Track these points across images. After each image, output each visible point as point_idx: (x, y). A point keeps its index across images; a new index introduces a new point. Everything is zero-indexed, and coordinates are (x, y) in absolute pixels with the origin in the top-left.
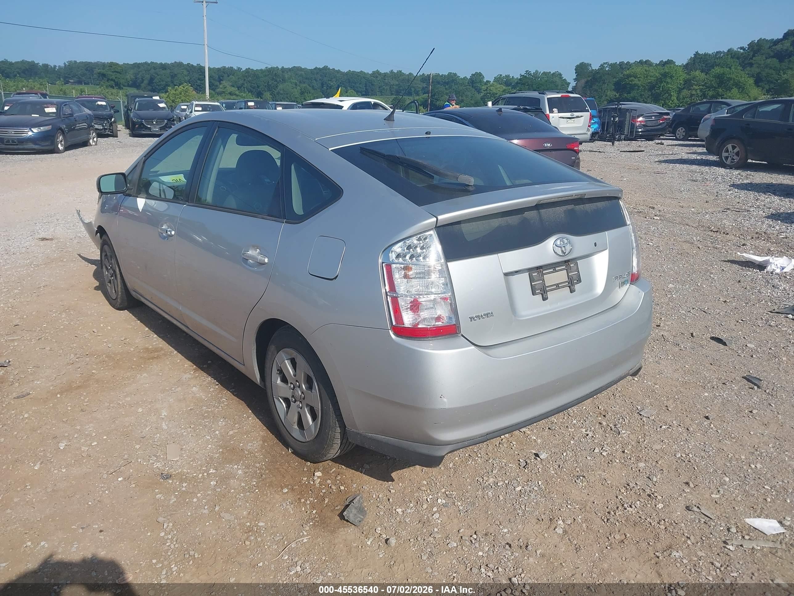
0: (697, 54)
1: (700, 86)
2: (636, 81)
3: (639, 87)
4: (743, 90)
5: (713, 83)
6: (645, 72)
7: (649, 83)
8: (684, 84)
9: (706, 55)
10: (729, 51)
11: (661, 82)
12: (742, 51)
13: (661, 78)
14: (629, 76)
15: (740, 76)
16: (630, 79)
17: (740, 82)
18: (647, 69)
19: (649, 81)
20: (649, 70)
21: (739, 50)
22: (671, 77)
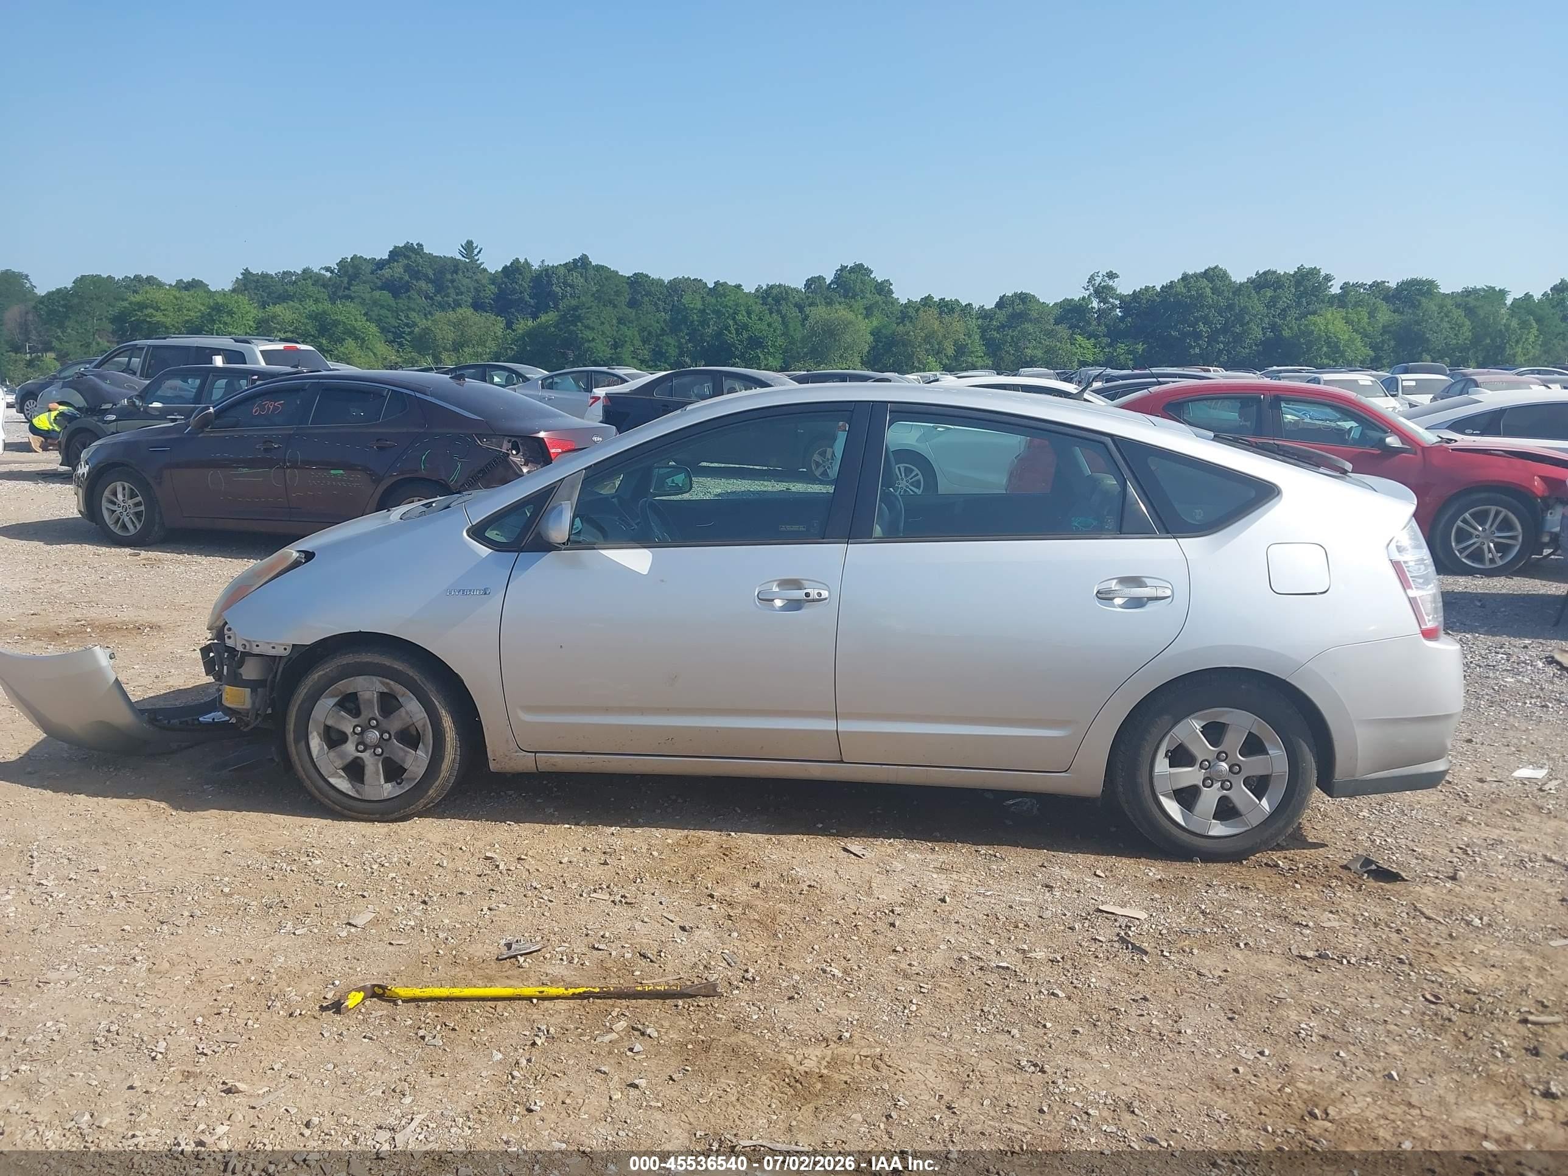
0: (247, 273)
1: (286, 332)
2: (159, 317)
3: (167, 328)
4: (363, 343)
5: (308, 327)
6: (175, 301)
7: (187, 322)
8: (257, 329)
9: (265, 276)
10: (305, 271)
11: (213, 321)
12: (328, 274)
13: (209, 314)
14: (142, 306)
15: (353, 318)
16: (146, 312)
17: (355, 329)
18: (178, 295)
19: (187, 318)
20: (182, 298)
21: (323, 272)
22: (231, 313)
